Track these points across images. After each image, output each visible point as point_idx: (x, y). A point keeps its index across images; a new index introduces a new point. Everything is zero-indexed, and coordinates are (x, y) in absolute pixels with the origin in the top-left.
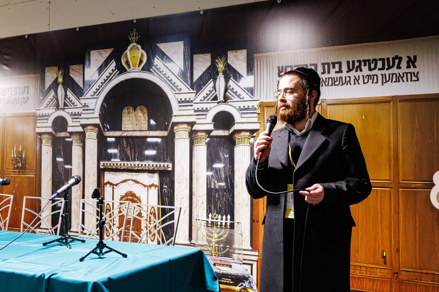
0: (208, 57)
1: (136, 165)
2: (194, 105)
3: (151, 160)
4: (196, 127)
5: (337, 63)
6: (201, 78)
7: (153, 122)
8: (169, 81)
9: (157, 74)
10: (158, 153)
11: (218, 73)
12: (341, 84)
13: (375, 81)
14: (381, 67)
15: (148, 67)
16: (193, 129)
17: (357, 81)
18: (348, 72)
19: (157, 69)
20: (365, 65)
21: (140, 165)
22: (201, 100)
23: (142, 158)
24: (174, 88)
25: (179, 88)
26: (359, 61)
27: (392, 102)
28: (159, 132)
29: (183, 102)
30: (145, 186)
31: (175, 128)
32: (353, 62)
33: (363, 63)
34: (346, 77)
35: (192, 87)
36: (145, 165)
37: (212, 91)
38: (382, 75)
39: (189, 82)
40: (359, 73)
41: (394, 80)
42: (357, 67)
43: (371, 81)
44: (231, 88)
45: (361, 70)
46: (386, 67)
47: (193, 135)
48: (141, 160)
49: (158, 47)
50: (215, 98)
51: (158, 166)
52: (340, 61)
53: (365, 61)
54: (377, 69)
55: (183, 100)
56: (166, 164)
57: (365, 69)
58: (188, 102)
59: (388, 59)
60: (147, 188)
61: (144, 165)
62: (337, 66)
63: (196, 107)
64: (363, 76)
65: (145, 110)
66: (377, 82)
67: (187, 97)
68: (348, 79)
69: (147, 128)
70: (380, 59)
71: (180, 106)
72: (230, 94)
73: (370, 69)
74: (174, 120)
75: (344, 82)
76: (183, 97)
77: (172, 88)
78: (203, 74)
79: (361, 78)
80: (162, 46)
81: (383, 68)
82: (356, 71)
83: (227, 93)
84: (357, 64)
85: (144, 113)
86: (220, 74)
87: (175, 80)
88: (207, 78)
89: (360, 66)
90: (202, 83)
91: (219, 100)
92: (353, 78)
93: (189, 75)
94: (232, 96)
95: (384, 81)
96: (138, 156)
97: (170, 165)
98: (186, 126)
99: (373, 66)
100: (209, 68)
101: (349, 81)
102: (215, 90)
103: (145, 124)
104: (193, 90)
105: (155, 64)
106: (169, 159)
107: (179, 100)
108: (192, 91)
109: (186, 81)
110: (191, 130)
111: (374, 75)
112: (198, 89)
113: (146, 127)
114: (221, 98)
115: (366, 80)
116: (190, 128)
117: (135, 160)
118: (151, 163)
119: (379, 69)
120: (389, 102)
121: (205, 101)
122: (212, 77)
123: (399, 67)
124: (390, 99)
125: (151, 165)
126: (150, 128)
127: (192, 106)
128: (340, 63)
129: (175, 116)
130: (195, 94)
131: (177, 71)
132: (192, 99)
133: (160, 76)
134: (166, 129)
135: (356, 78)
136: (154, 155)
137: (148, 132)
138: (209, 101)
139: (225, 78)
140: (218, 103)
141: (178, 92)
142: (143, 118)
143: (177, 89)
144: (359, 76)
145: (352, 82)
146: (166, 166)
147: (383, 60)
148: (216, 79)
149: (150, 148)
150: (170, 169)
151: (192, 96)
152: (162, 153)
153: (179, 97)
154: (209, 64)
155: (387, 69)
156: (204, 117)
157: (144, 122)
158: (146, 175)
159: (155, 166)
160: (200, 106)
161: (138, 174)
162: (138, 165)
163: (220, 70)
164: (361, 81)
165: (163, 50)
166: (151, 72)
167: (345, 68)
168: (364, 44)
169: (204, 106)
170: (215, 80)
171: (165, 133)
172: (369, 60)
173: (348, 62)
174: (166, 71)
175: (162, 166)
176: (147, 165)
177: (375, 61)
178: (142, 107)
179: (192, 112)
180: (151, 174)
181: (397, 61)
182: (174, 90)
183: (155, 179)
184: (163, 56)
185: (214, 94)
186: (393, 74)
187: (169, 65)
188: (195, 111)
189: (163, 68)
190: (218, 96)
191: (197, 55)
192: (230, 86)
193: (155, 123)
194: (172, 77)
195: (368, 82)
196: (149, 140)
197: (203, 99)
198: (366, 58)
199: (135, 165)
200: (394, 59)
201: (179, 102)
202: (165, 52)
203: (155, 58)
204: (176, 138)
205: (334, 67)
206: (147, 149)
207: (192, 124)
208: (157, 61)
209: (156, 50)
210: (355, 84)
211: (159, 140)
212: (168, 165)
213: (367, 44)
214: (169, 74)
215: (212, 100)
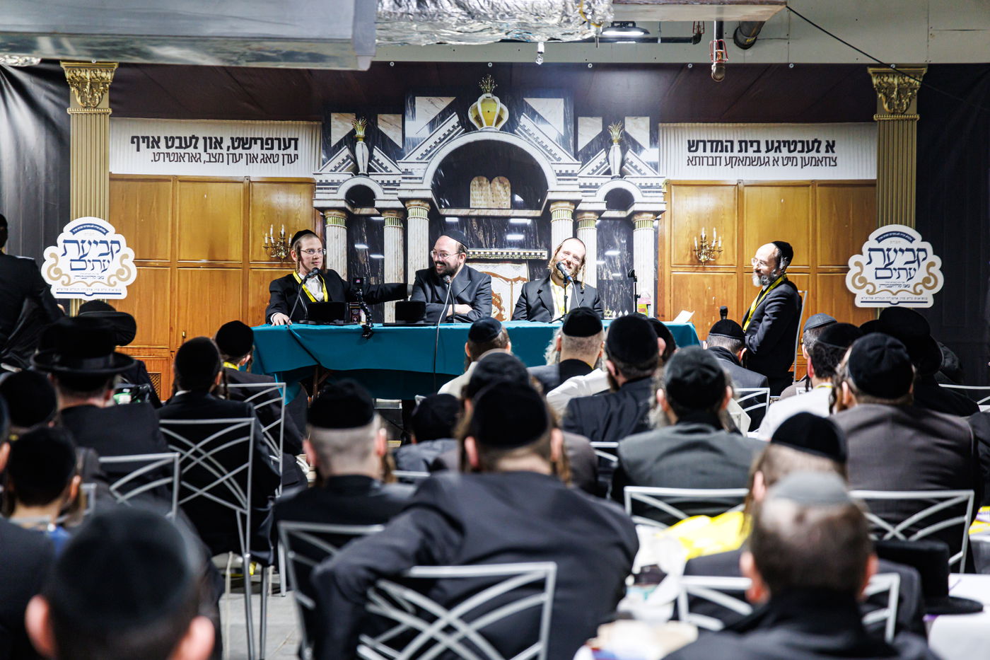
0: (599, 121)
1: (494, 253)
2: (579, 179)
3: (517, 247)
4: (581, 207)
5: (755, 141)
6: (588, 146)
7: (518, 198)
8: (543, 147)
9: (525, 136)
10: (526, 238)
11: (611, 142)
12: (759, 164)
13: (795, 163)
14: (801, 149)
15: (511, 127)
16: (578, 208)
17: (777, 162)
18: (766, 152)
19: (525, 131)
20: (784, 146)
21: (499, 253)
22: (589, 174)
23: (502, 243)
24: (551, 157)
25: (557, 157)
26: (778, 142)
27: (811, 187)
28: (529, 211)
29: (563, 175)
30: (507, 280)
31: (552, 206)
32: (773, 142)
33: (782, 144)
34: (764, 158)
35: (576, 156)
36: (507, 253)
37: (605, 163)
38: (802, 158)
39: (572, 150)
40: (778, 154)
41: (813, 163)
42: (776, 148)
43: (790, 163)
44: (629, 161)
45: (780, 152)
46: (806, 150)
47: (576, 215)
48: (501, 247)
49: (526, 103)
50: (609, 172)
51: (527, 254)
52: (758, 139)
53: (784, 142)
54: (797, 151)
55: (564, 172)
56: (539, 252)
57: (785, 150)
58: (570, 175)
59: (808, 142)
60: (510, 282)
61: (505, 254)
62: (755, 145)
63: (582, 181)
64: (782, 158)
65: (507, 183)
66: (796, 165)
67: (570, 169)
68: (766, 160)
69: (510, 205)
70: (800, 141)
71: (558, 179)
72: (628, 168)
73: (790, 151)
74: (550, 196)
75: (762, 163)
76: (564, 169)
77: (547, 156)
78: (592, 142)
79: (780, 160)
80: (532, 102)
81: (802, 151)
82: (776, 152)
83: (624, 167)
84: (776, 145)
85: (505, 187)
86: (614, 143)
87: (551, 146)
88: (597, 147)
89: (779, 147)
90: (589, 153)
91: (613, 175)
92: (771, 160)
93: (571, 141)
94: (631, 170)
95: (804, 164)
96: (496, 242)
97: (545, 253)
98: (567, 204)
99: (792, 147)
100: (599, 136)
101: (768, 162)
102: (608, 162)
103: (507, 200)
104: (578, 160)
105: (521, 124)
106: (543, 246)
107: (558, 172)
108: (576, 162)
109: (568, 149)
110: (575, 210)
111: (793, 158)
112: (584, 159)
113: (508, 204)
114: (616, 172)
115: (785, 162)
116: (573, 207)
117: (491, 247)
118: (516, 250)
119: (799, 152)
120: (808, 186)
121: (594, 175)
122: (605, 146)
123: (818, 151)
124: (809, 183)
125: (516, 254)
126: (514, 205)
127: (576, 180)
128: (758, 142)
129: (552, 192)
130: (580, 166)
131: (554, 136)
132: (575, 172)
133: (529, 140)
134: (538, 208)
135: (775, 160)
136: (520, 241)
137: (511, 211)
138: (600, 175)
139: (621, 148)
140: (612, 178)
141: (555, 162)
142: (503, 193)
143: (555, 158)
144: (778, 158)
145: (771, 163)
146: (539, 254)
147: (802, 142)
148: (610, 149)
149: (515, 231)
150: (545, 258)
151: (576, 168)
152: (532, 238)
153: (558, 168)
154: (601, 130)
155: (807, 152)
156: (593, 194)
157: (505, 198)
158: (508, 265)
159: (522, 254)
160: (588, 181)
161: (496, 264)
162: (496, 253)
163: (614, 138)
164: (780, 162)
165: (534, 107)
166: (517, 134)
167: (763, 148)
168: (783, 124)
169: (594, 181)
170: (608, 150)
171: (538, 213)
172: (788, 142)
173: (767, 142)
174: (538, 134)
175: (533, 254)
176: (510, 254)
177: (795, 142)
178: (501, 178)
179: (577, 188)
180: (516, 265)
181: (816, 145)
182: (550, 158)
183: (523, 270)
184: (533, 114)
185: (606, 167)
186: (812, 158)
187: (542, 126)
188: (581, 187)
189: (533, 129)
190: (612, 169)
191: (584, 118)
192: (628, 159)
193: (522, 200)
194: (546, 142)
195: (787, 164)
196: (512, 221)
197: (591, 172)
198: (786, 139)
199: (491, 253)
200: (813, 142)
201: (558, 175)
202: (537, 110)
203: (522, 116)
204: (554, 218)
205: (752, 146)
206: (509, 232)
207: (576, 203)
208: (524, 120)
209: (523, 105)
210: (774, 165)
211: (529, 222)
212: (541, 254)
213: (787, 124)
214: (542, 138)
215: (604, 174)
